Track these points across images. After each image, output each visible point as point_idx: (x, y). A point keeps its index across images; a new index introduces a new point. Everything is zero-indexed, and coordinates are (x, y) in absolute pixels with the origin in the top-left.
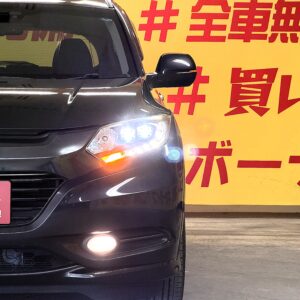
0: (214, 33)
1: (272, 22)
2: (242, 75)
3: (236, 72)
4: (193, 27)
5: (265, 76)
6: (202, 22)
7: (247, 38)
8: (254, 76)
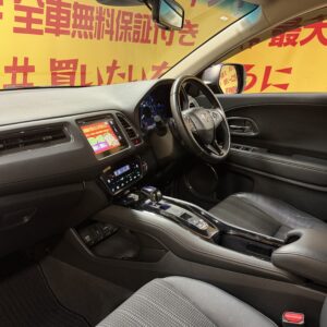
0: (34, 26)
1: (72, 20)
2: (57, 65)
3: (53, 61)
4: (18, 19)
5: (71, 66)
6: (23, 14)
7: (57, 32)
8: (64, 65)
